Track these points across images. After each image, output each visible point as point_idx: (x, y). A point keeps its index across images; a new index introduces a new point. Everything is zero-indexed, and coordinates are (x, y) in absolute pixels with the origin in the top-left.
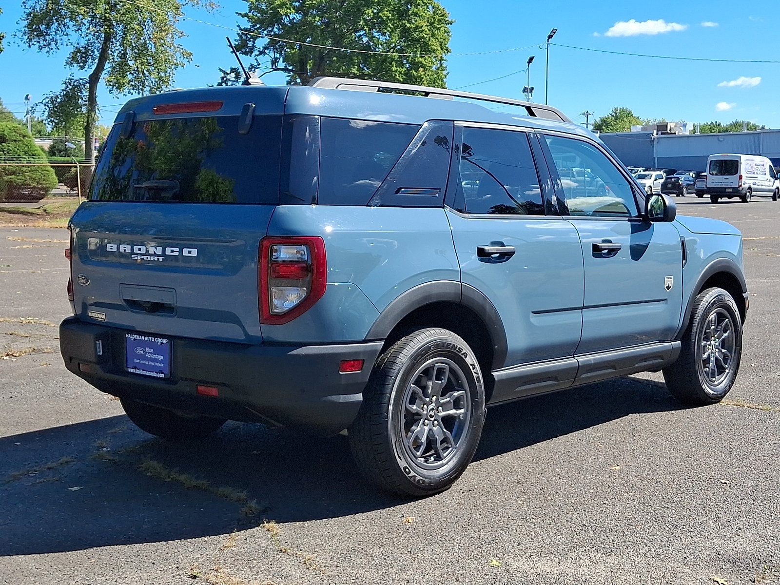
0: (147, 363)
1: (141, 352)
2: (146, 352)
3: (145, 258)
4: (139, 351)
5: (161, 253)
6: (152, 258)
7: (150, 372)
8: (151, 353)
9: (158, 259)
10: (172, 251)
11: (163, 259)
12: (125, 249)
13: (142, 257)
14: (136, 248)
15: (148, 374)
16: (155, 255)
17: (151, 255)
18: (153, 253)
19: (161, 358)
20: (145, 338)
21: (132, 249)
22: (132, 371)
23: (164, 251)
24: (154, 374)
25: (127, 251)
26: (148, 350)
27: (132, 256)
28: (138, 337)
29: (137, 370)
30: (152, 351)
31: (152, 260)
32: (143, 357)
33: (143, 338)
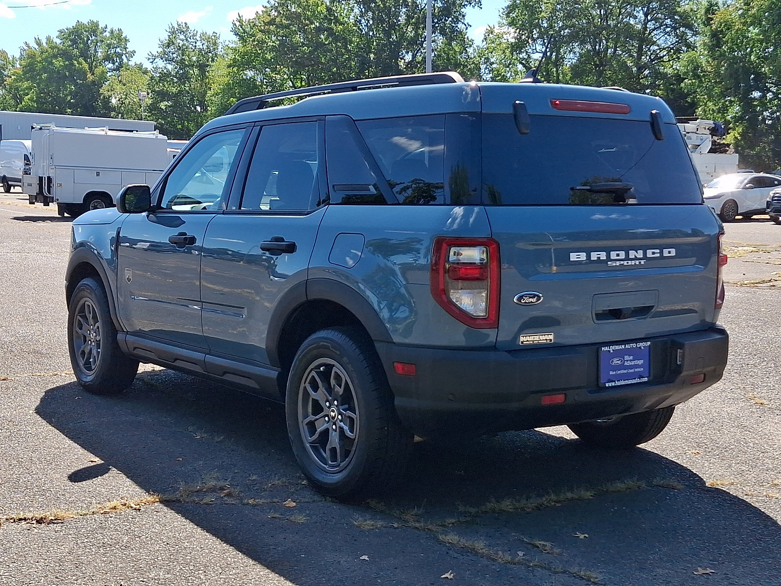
0: (625, 371)
1: (618, 362)
2: (625, 361)
3: (625, 263)
4: (616, 361)
5: (642, 257)
6: (633, 263)
7: (632, 379)
8: (630, 361)
9: (640, 262)
10: (653, 253)
11: (644, 262)
12: (599, 256)
13: (622, 262)
14: (613, 255)
15: (629, 382)
16: (636, 259)
17: (632, 260)
18: (634, 257)
19: (641, 362)
20: (625, 346)
21: (608, 256)
22: (610, 385)
23: (645, 254)
24: (637, 381)
25: (601, 259)
26: (626, 358)
27: (609, 263)
28: (617, 347)
29: (616, 382)
30: (631, 358)
31: (633, 264)
32: (622, 367)
33: (623, 346)
